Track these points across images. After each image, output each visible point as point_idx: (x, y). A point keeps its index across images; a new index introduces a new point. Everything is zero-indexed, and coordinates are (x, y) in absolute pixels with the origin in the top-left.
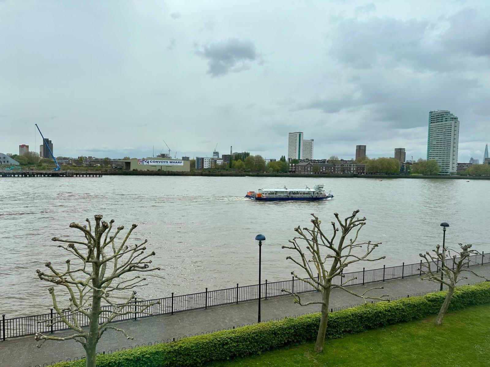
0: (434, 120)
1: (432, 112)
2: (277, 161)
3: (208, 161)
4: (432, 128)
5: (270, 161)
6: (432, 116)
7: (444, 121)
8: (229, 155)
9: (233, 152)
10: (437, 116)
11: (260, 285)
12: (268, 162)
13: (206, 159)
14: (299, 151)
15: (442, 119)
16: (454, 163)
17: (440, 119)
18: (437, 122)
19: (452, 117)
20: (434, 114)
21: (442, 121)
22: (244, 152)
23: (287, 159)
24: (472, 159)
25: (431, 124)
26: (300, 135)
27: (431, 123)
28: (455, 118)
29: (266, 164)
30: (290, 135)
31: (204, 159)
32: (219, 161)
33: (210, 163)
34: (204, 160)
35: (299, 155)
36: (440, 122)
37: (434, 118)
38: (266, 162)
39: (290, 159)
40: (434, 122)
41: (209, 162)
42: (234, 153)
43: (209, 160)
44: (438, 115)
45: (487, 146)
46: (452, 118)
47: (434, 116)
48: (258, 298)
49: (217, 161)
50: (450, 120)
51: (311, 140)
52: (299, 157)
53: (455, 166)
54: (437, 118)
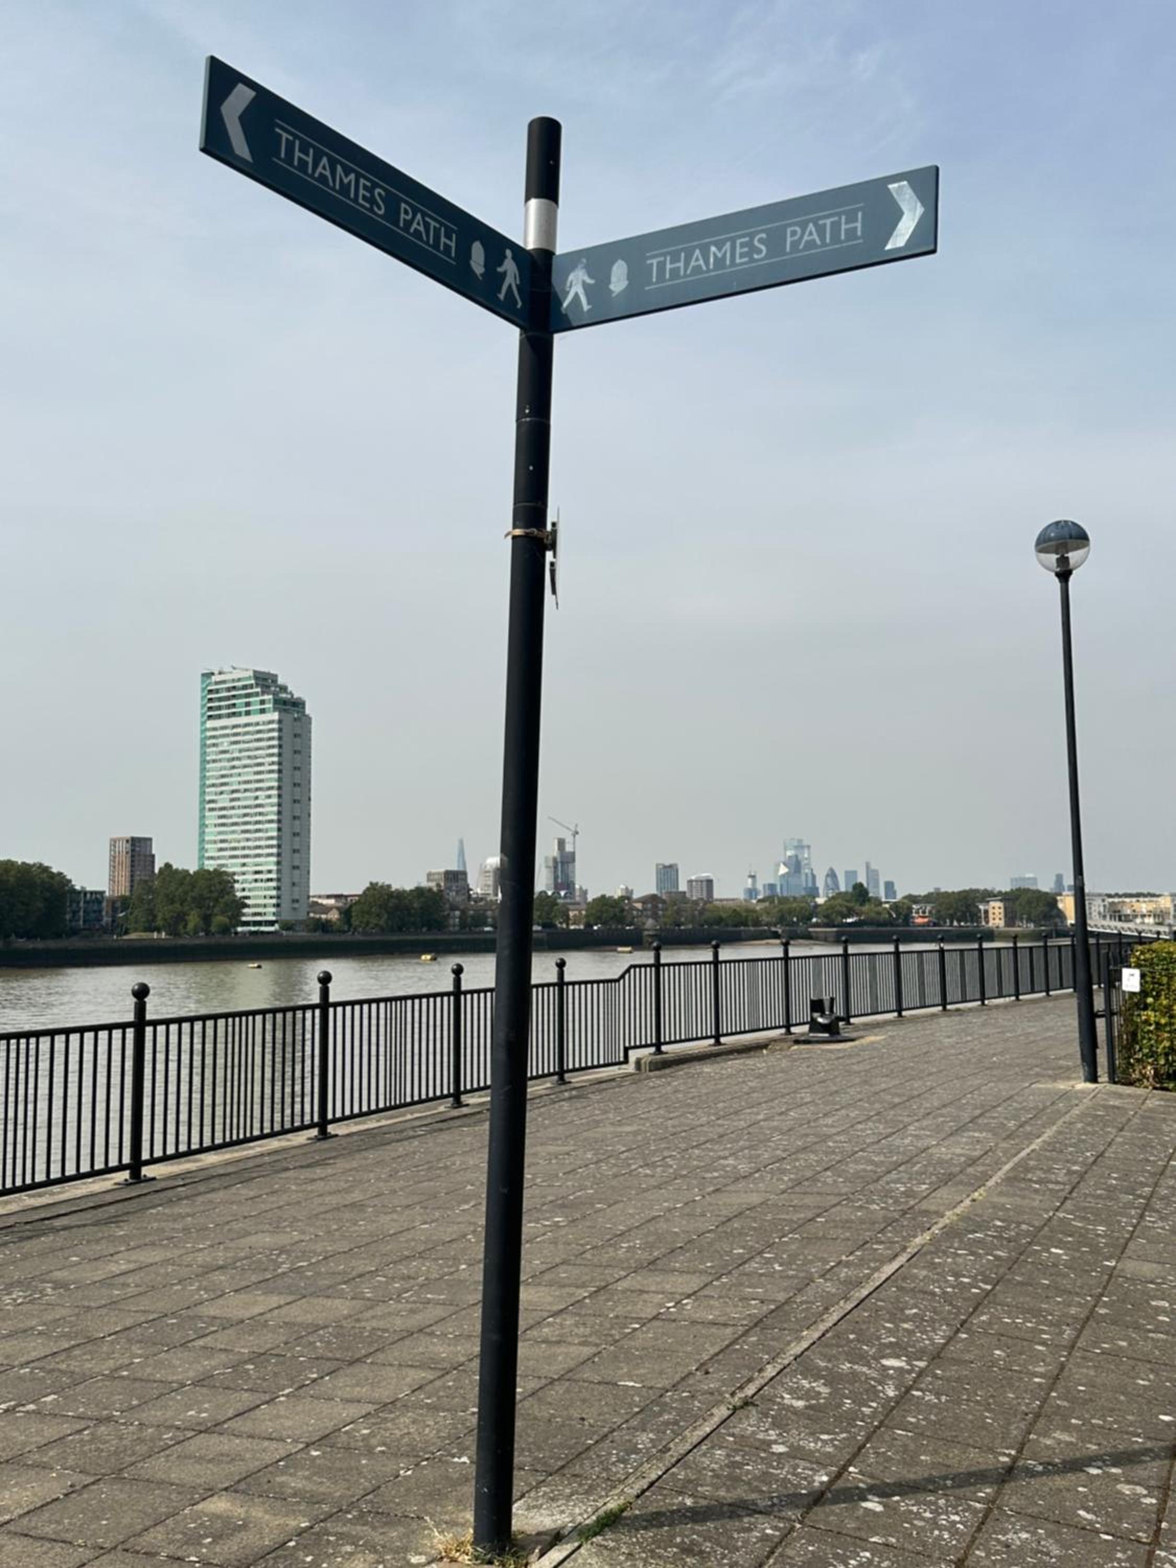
0: (219, 708)
1: (211, 674)
4: (214, 741)
6: (210, 691)
7: (255, 712)
10: (229, 689)
15: (248, 704)
17: (240, 705)
18: (229, 716)
19: (284, 696)
20: (217, 683)
21: (248, 713)
25: (210, 724)
27: (210, 717)
28: (295, 704)
36: (241, 714)
37: (220, 699)
40: (219, 717)
44: (234, 688)
45: (461, 842)
46: (286, 702)
47: (217, 691)
54: (229, 698)
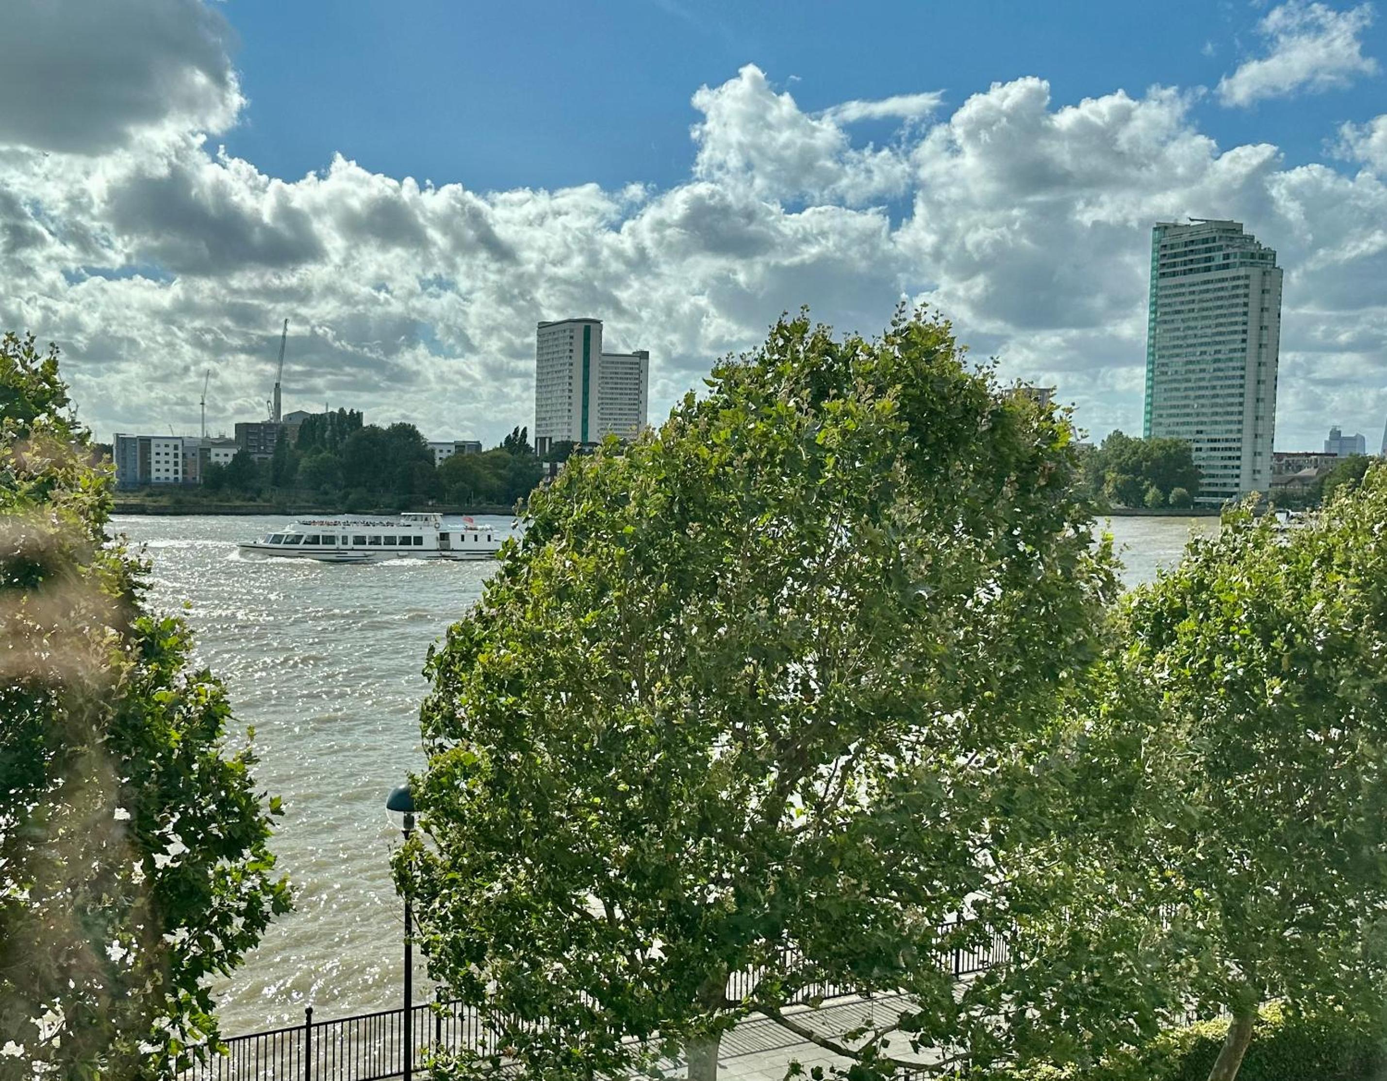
0: (1174, 265)
1: (1166, 228)
2: (484, 450)
3: (171, 451)
4: (1166, 301)
5: (453, 449)
6: (1164, 247)
7: (1217, 269)
8: (266, 425)
9: (284, 412)
10: (1186, 244)
11: (408, 1009)
12: (444, 455)
13: (163, 443)
14: (585, 407)
15: (1209, 259)
16: (1260, 454)
17: (1199, 261)
18: (1185, 273)
19: (1252, 249)
20: (1174, 237)
21: (1208, 269)
22: (336, 411)
23: (531, 441)
24: (1336, 435)
25: (1162, 282)
26: (587, 331)
27: (1163, 275)
28: (1263, 257)
29: (438, 462)
30: (545, 330)
31: (154, 443)
32: (222, 451)
33: (180, 460)
34: (154, 450)
35: (585, 421)
36: (1198, 271)
37: (1175, 256)
38: (438, 455)
39: (543, 440)
40: (1174, 274)
41: (176, 455)
42: (290, 416)
43: (176, 448)
44: (1192, 242)
46: (1253, 256)
47: (1172, 247)
48: (402, 1069)
49: (214, 451)
50: (1242, 264)
51: (635, 354)
52: (585, 433)
53: (1265, 464)
54: (1185, 254)
